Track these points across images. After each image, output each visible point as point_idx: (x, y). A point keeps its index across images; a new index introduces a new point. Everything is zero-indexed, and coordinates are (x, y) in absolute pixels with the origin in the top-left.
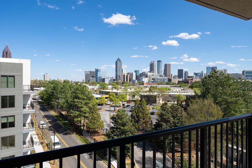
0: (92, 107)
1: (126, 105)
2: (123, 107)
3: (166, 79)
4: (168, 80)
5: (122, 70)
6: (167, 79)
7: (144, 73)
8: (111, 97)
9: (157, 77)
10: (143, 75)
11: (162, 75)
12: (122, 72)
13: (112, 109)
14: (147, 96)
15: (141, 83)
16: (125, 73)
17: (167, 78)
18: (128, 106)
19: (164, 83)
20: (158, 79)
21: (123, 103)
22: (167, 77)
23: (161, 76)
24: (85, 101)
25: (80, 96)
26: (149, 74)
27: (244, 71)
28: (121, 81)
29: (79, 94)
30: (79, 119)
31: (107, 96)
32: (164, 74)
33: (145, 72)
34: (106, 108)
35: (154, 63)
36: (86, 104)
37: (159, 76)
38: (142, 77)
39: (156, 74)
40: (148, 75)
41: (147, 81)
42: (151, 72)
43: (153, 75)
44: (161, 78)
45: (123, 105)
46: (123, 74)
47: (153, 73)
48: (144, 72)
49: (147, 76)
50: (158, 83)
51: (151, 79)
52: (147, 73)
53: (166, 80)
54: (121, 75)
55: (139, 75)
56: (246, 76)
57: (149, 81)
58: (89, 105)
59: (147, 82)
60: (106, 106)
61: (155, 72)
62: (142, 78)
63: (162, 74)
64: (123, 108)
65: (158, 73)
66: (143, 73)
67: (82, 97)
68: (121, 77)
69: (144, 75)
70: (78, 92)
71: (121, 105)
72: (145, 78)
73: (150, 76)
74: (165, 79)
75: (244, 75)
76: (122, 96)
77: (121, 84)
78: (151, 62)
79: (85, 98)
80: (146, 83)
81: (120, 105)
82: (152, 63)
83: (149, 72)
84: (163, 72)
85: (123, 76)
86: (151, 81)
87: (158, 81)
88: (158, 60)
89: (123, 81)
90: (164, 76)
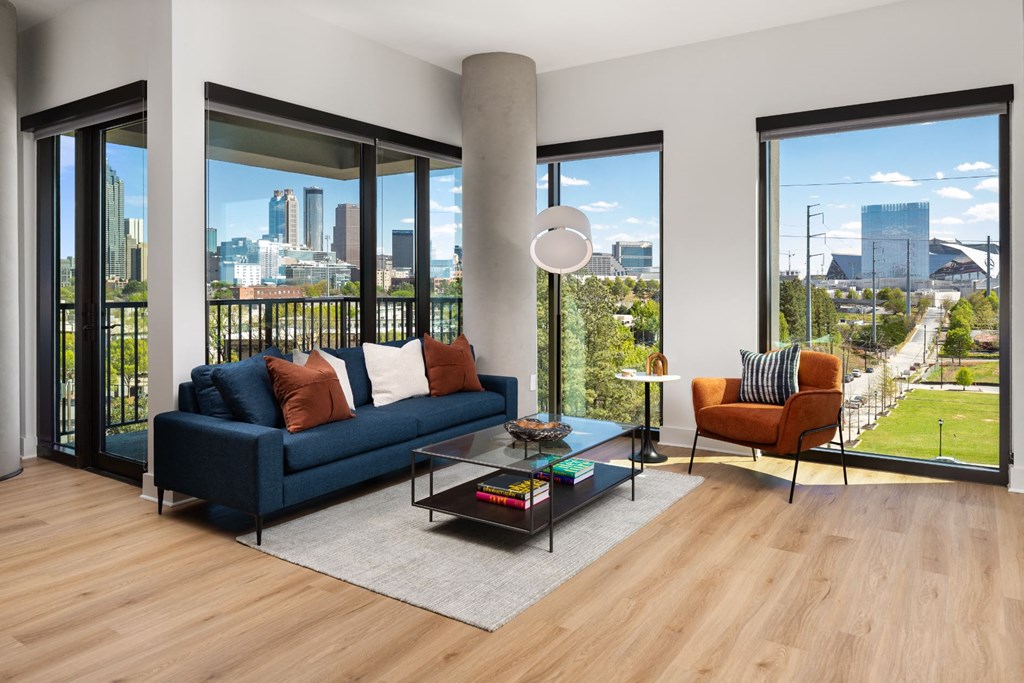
3: (343, 272)
4: (349, 275)
5: (127, 223)
6: (347, 272)
7: (241, 243)
9: (301, 262)
10: (239, 251)
11: (326, 254)
12: (127, 231)
15: (224, 289)
16: (141, 241)
17: (348, 267)
19: (333, 286)
20: (307, 270)
22: (346, 264)
23: (319, 257)
26: (264, 245)
27: (618, 243)
28: (117, 278)
32: (334, 247)
33: (244, 239)
35: (290, 197)
37: (311, 256)
38: (231, 259)
39: (298, 249)
40: (262, 251)
41: (255, 277)
42: (277, 237)
43: (285, 253)
44: (321, 266)
46: (131, 246)
47: (286, 245)
48: (241, 239)
49: (254, 259)
50: (306, 288)
51: (276, 269)
52: (257, 244)
53: (341, 276)
54: (121, 250)
55: (215, 251)
56: (625, 263)
57: (263, 281)
59: (255, 284)
61: (295, 241)
62: (233, 265)
63: (327, 248)
65: (308, 242)
66: (235, 241)
68: (121, 256)
69: (243, 250)
72: (248, 267)
73: (268, 256)
74: (339, 271)
75: (617, 260)
77: (120, 292)
78: (276, 192)
80: (252, 289)
82: (279, 198)
83: (265, 237)
84: (331, 241)
85: (129, 252)
86: (273, 281)
87: (308, 281)
88: (308, 187)
89: (129, 276)
90: (332, 256)
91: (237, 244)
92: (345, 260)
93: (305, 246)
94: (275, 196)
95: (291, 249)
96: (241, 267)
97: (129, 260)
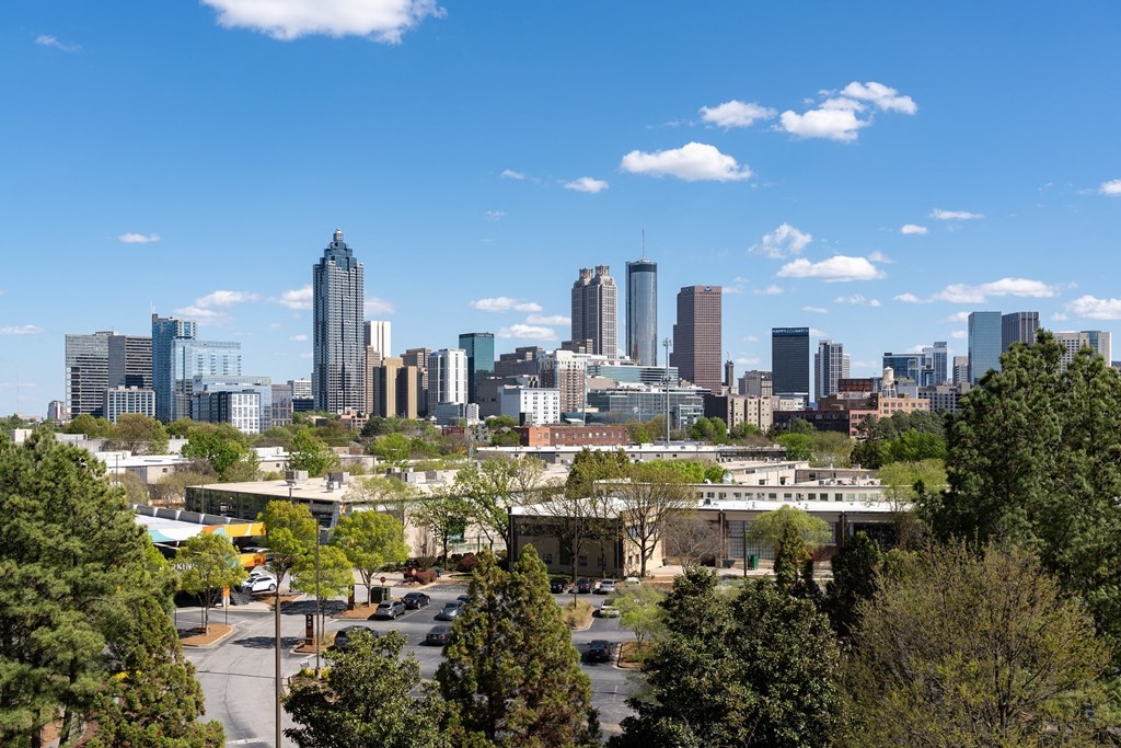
0: (133, 623)
1: (397, 593)
2: (373, 608)
3: (689, 402)
4: (701, 407)
5: (367, 328)
6: (697, 402)
7: (529, 356)
8: (280, 534)
9: (623, 385)
10: (526, 368)
11: (662, 371)
12: (367, 341)
13: (294, 626)
14: (551, 527)
15: (506, 429)
16: (387, 354)
17: (698, 393)
18: (411, 603)
19: (674, 425)
20: (632, 397)
21: (375, 582)
22: (694, 387)
23: (650, 376)
24: (75, 573)
25: (33, 531)
26: (565, 358)
28: (354, 413)
29: (26, 514)
30: (24, 718)
31: (252, 529)
32: (674, 360)
33: (533, 349)
34: (244, 621)
35: (604, 278)
36: (80, 596)
37: (638, 375)
38: (515, 382)
39: (617, 364)
40: (561, 367)
41: (551, 410)
42: (584, 344)
43: (595, 370)
44: (655, 391)
45: (377, 595)
46: (373, 363)
47: (598, 357)
48: (529, 349)
49: (548, 379)
50: (630, 428)
51: (582, 396)
52: (553, 356)
53: (686, 407)
54: (360, 369)
55: (491, 369)
57: (563, 416)
58: (102, 604)
59: (551, 421)
60: (240, 608)
61: (612, 350)
62: (517, 391)
63: (663, 363)
64: (374, 618)
65: (633, 351)
66: (521, 353)
67: (51, 542)
68: (360, 380)
69: (532, 367)
70: (16, 499)
71: (362, 595)
72: (541, 396)
73: (571, 374)
74: (682, 399)
76: (366, 526)
77: (358, 433)
78: (583, 272)
79: (75, 544)
80: (548, 430)
81: (351, 599)
82: (587, 281)
83: (566, 346)
84: (671, 350)
85: (370, 372)
86: (579, 417)
87: (632, 416)
88: (633, 261)
89: (370, 410)
90: (673, 373)
91: (523, 357)
92: (692, 380)
93: (628, 358)
94: (582, 278)
95: (607, 364)
96: (530, 396)
97: (370, 385)
